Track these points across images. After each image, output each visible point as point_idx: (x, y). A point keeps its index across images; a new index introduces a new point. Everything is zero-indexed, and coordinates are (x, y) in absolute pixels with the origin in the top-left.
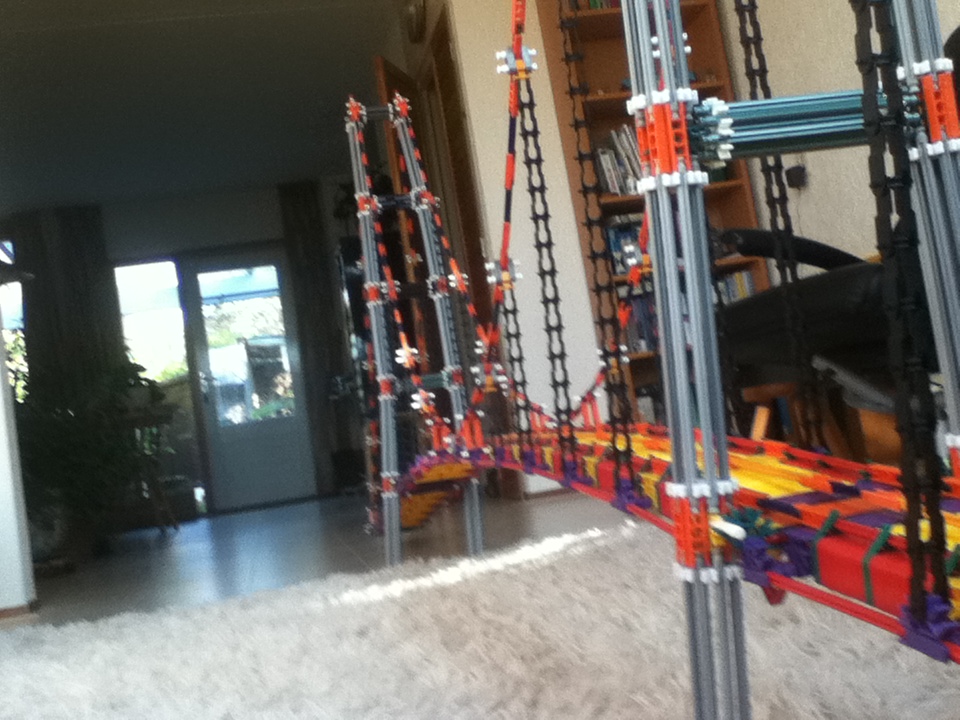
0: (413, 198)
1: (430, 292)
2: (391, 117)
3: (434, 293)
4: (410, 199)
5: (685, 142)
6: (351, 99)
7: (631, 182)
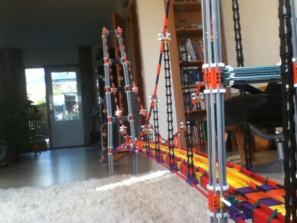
0: (122, 60)
1: (125, 90)
2: (116, 34)
3: (126, 91)
4: (120, 61)
5: (220, 80)
6: (104, 28)
7: (189, 57)
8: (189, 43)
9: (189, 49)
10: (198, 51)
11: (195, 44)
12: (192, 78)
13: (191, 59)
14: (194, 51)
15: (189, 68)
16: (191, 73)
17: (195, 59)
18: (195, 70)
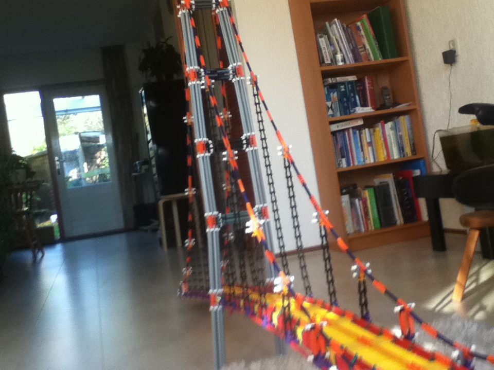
1: (245, 146)
2: (214, 6)
3: (247, 147)
7: (339, 56)
8: (337, 27)
9: (337, 40)
10: (356, 45)
11: (349, 30)
12: (345, 99)
13: (344, 60)
14: (349, 44)
15: (339, 79)
16: (343, 90)
17: (350, 61)
18: (351, 82)
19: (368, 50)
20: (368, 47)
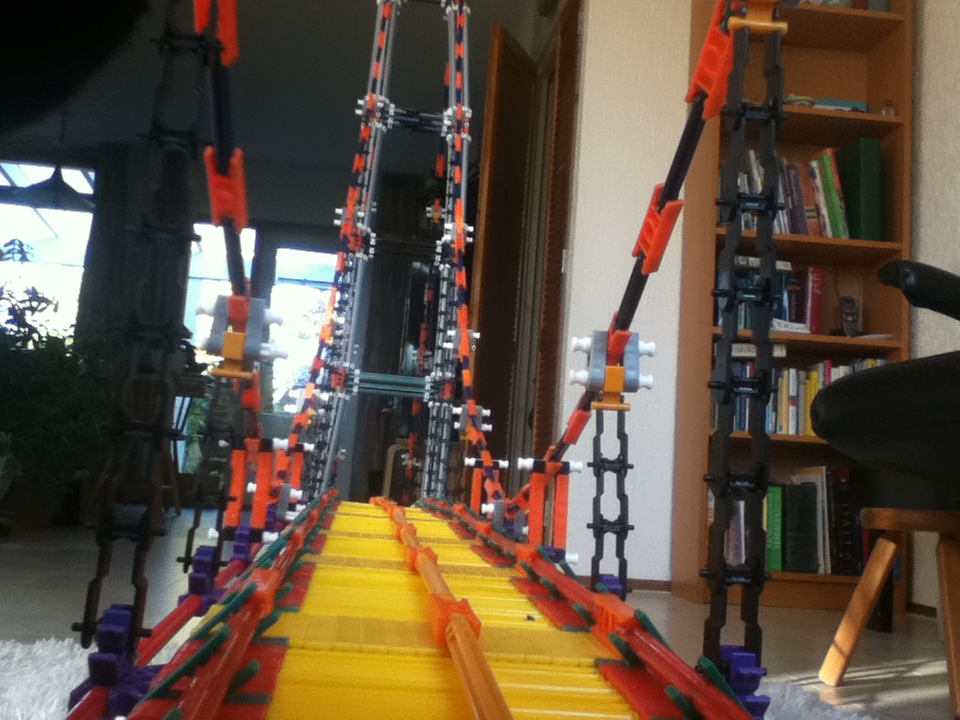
0: (447, 121)
1: (438, 258)
3: (442, 261)
4: (440, 121)
10: (799, 201)
11: (792, 172)
17: (782, 231)
18: (779, 273)
19: (823, 217)
20: (824, 211)
